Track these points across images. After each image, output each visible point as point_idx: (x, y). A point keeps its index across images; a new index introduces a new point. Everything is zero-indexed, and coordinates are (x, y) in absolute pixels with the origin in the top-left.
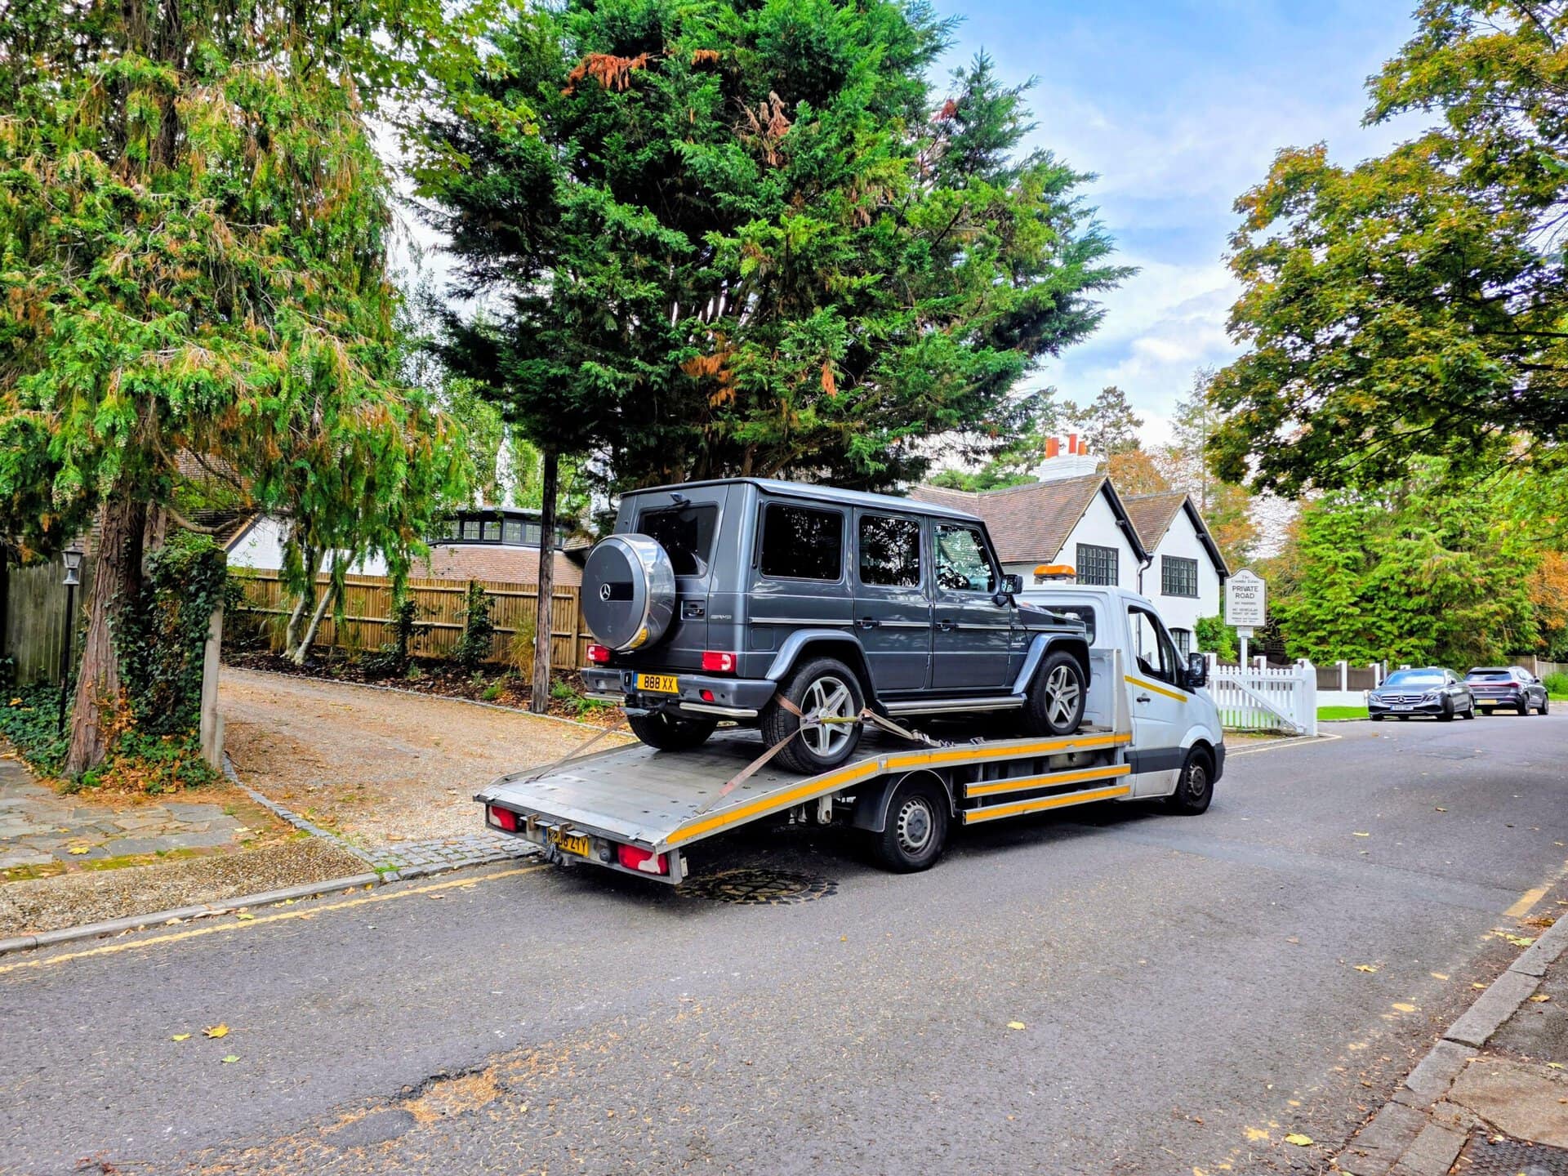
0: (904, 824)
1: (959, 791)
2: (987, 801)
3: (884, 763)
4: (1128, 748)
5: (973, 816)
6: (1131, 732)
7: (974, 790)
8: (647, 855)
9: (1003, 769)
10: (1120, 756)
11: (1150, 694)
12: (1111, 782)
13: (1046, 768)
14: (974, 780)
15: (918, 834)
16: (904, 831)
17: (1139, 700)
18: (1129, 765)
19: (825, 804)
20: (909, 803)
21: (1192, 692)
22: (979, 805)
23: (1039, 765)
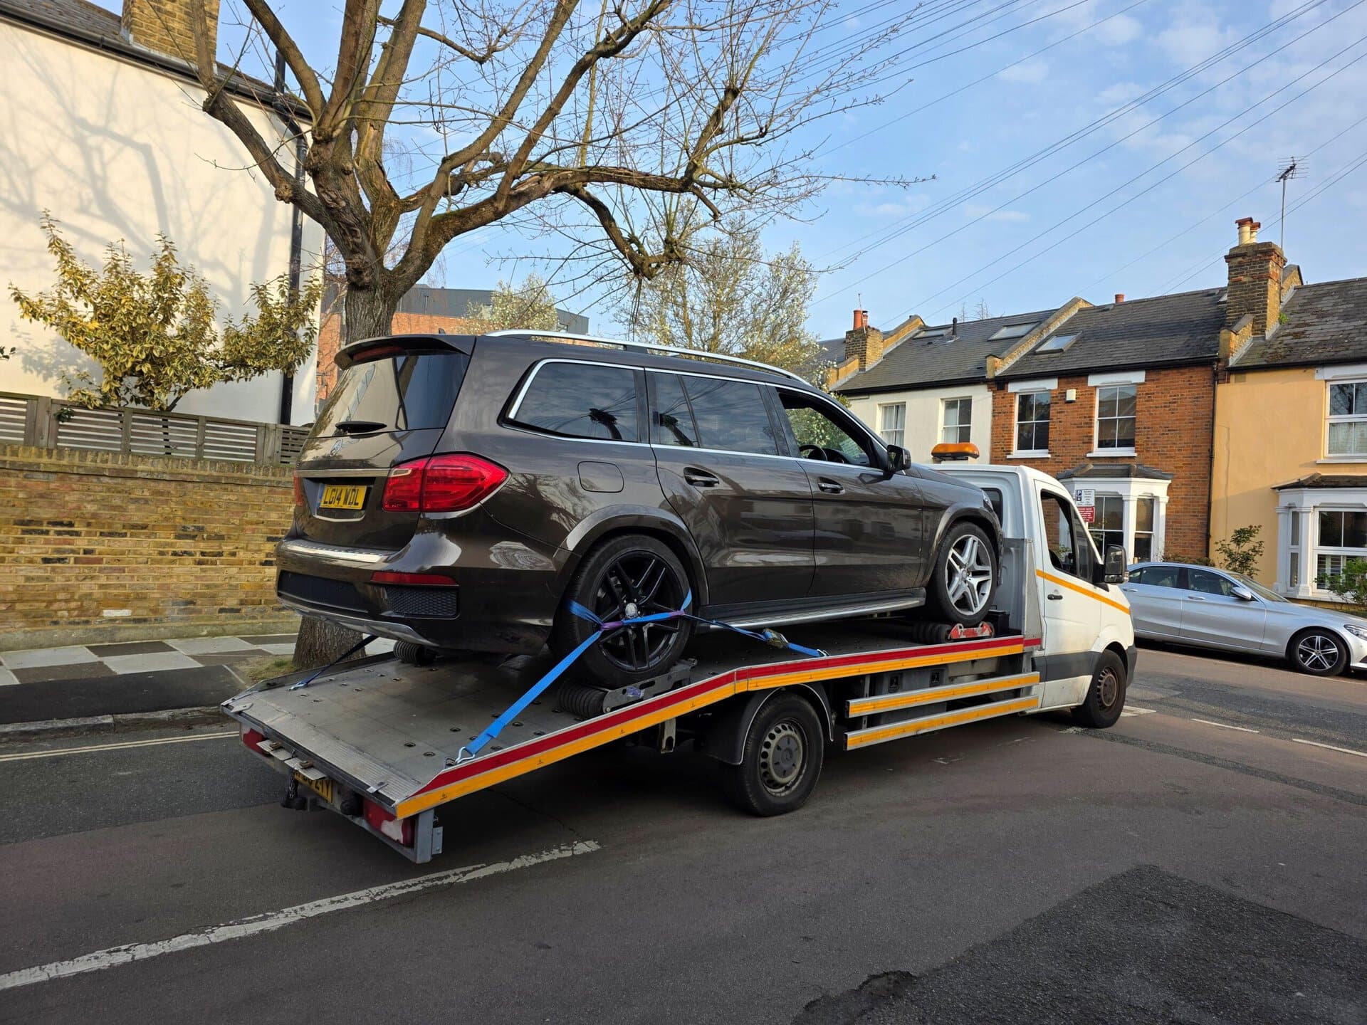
0: (770, 751)
1: (841, 709)
2: (874, 720)
4: (1036, 654)
5: (856, 739)
7: (859, 707)
8: (391, 818)
10: (1026, 664)
11: (1063, 591)
12: (1016, 693)
13: (945, 678)
14: (859, 695)
16: (769, 760)
17: (1050, 598)
18: (1037, 673)
19: (666, 737)
20: (780, 727)
21: (1107, 590)
22: (864, 725)
23: (936, 675)
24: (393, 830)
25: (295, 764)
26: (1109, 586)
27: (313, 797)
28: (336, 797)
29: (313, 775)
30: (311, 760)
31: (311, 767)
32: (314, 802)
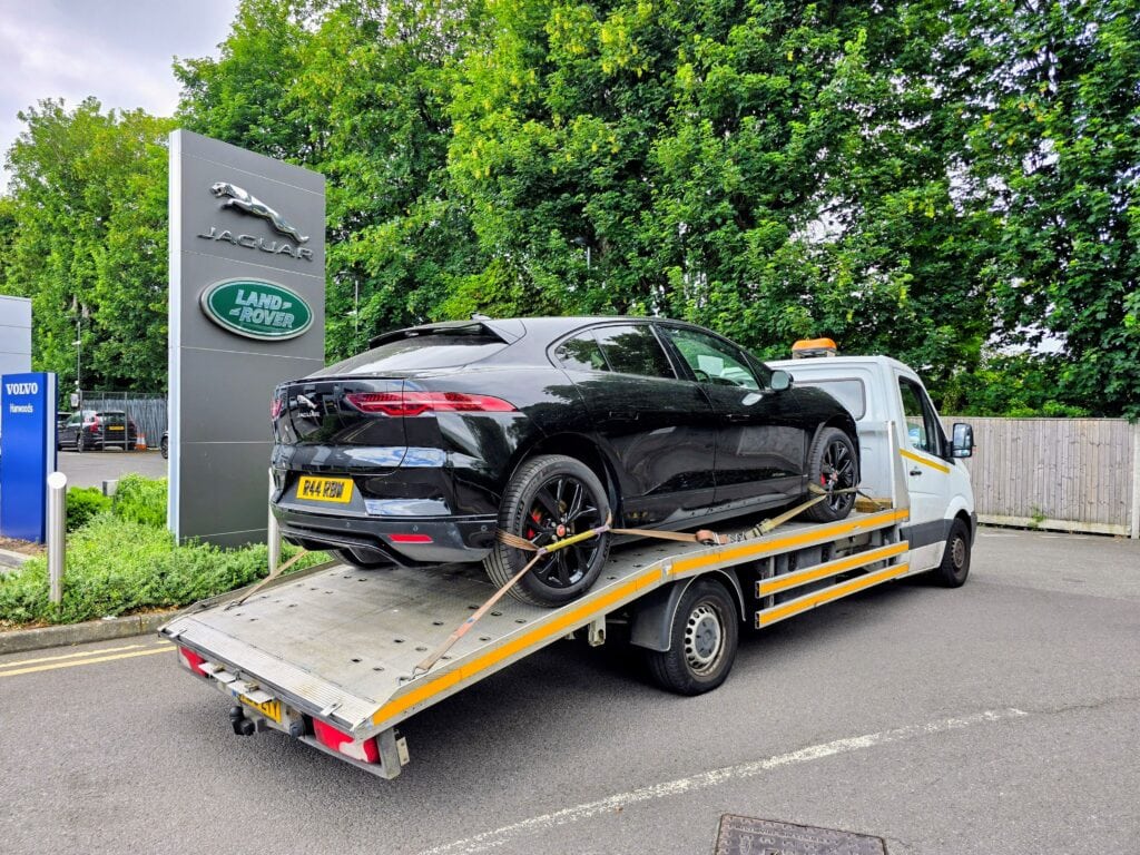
0: (692, 637)
1: (750, 590)
2: (779, 598)
3: (668, 568)
4: (904, 525)
5: (767, 617)
6: (908, 508)
7: (766, 587)
8: (350, 739)
9: (792, 560)
10: (896, 534)
11: (921, 467)
12: (892, 561)
14: (765, 576)
15: (707, 647)
16: (692, 645)
17: (912, 474)
18: (906, 542)
19: (597, 630)
20: (697, 611)
21: (953, 463)
22: (772, 603)
23: (826, 551)
24: (354, 751)
25: (240, 687)
26: (956, 460)
27: (260, 718)
28: (285, 718)
29: (260, 698)
30: (258, 684)
31: (257, 689)
32: (262, 723)
